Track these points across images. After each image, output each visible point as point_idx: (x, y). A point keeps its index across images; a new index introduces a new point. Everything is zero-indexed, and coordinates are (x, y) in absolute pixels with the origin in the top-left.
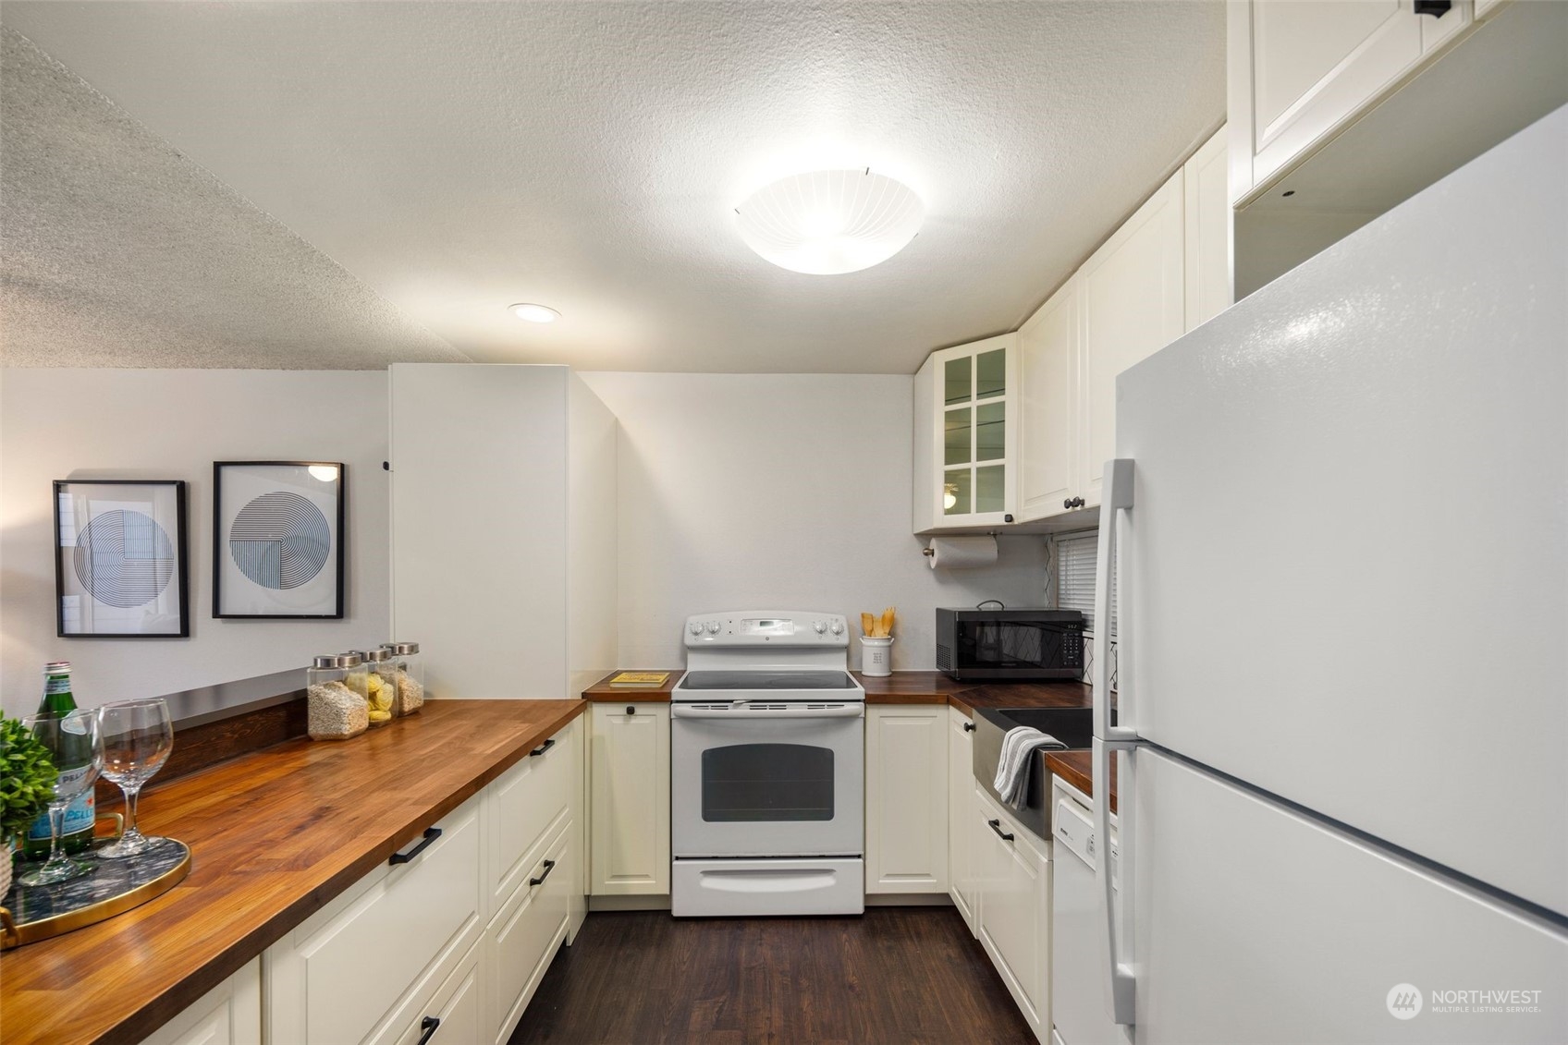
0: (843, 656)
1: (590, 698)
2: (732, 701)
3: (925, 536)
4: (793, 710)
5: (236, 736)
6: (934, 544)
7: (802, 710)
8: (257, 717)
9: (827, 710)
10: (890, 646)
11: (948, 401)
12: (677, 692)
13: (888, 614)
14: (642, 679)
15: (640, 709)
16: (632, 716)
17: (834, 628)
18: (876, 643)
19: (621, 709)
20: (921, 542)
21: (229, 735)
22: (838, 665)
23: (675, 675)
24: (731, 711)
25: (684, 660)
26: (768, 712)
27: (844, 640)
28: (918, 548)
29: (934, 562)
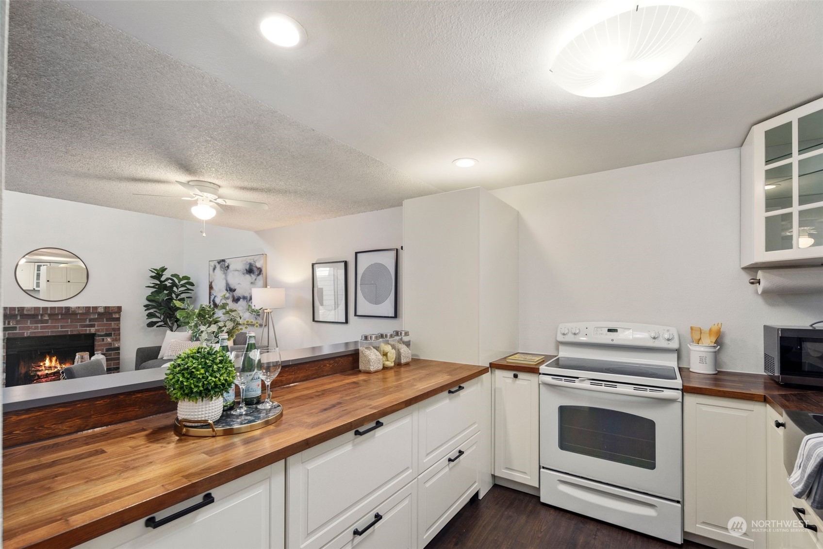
0: (675, 355)
1: (494, 366)
2: (578, 378)
3: (753, 269)
4: (621, 389)
5: (331, 366)
6: (760, 275)
7: (630, 390)
8: (340, 359)
9: (648, 393)
10: (715, 352)
11: (768, 162)
12: (543, 368)
13: (715, 328)
14: (526, 359)
15: (521, 375)
16: (517, 379)
17: (666, 336)
18: (702, 349)
19: (511, 374)
20: (747, 272)
21: (328, 365)
22: (670, 362)
23: (547, 358)
24: (577, 384)
25: (558, 349)
26: (603, 388)
27: (674, 345)
28: (746, 277)
29: (760, 288)
